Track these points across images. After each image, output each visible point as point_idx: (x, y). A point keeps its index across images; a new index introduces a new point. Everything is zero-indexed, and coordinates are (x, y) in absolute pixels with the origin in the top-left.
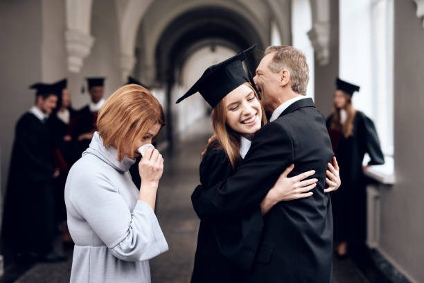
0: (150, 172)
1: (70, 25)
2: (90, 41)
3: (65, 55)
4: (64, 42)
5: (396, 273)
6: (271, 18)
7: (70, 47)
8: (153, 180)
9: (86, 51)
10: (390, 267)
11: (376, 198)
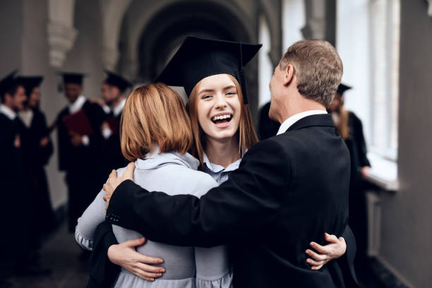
2: (73, 34)
5: (398, 284)
6: (260, 11)
9: (68, 44)
10: (392, 277)
11: (377, 204)
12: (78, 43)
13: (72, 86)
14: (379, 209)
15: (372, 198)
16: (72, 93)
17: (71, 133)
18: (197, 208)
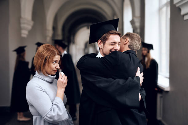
0: (62, 84)
1: (22, 16)
2: (32, 23)
3: (20, 29)
4: (19, 23)
7: (22, 26)
8: (63, 88)
9: (30, 27)
11: (161, 97)
12: (33, 27)
14: (162, 99)
15: (159, 95)
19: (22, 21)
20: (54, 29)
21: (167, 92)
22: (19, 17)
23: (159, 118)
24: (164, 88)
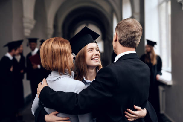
2: (34, 22)
3: (22, 28)
4: (22, 22)
6: (113, 11)
7: (25, 25)
9: (32, 26)
11: (163, 91)
12: (36, 26)
13: (33, 43)
14: (164, 93)
15: (161, 88)
16: (33, 46)
17: (33, 63)
18: (77, 98)
19: (24, 20)
20: (55, 27)
21: (170, 86)
22: (22, 17)
23: (162, 112)
24: (166, 83)
